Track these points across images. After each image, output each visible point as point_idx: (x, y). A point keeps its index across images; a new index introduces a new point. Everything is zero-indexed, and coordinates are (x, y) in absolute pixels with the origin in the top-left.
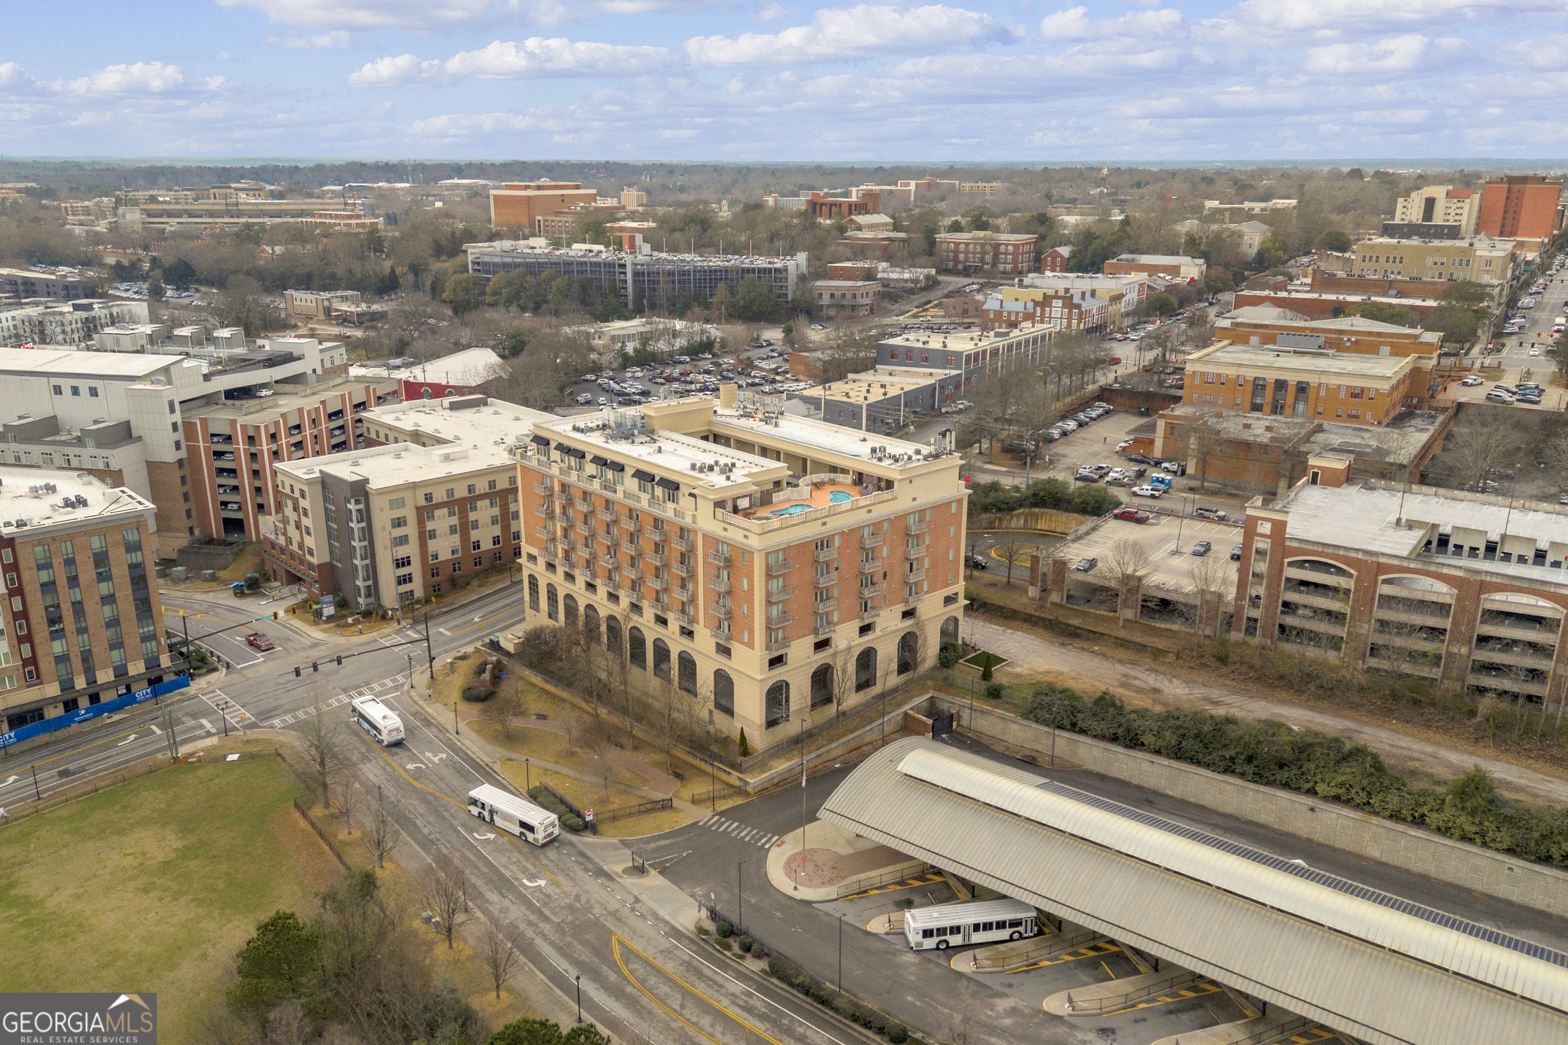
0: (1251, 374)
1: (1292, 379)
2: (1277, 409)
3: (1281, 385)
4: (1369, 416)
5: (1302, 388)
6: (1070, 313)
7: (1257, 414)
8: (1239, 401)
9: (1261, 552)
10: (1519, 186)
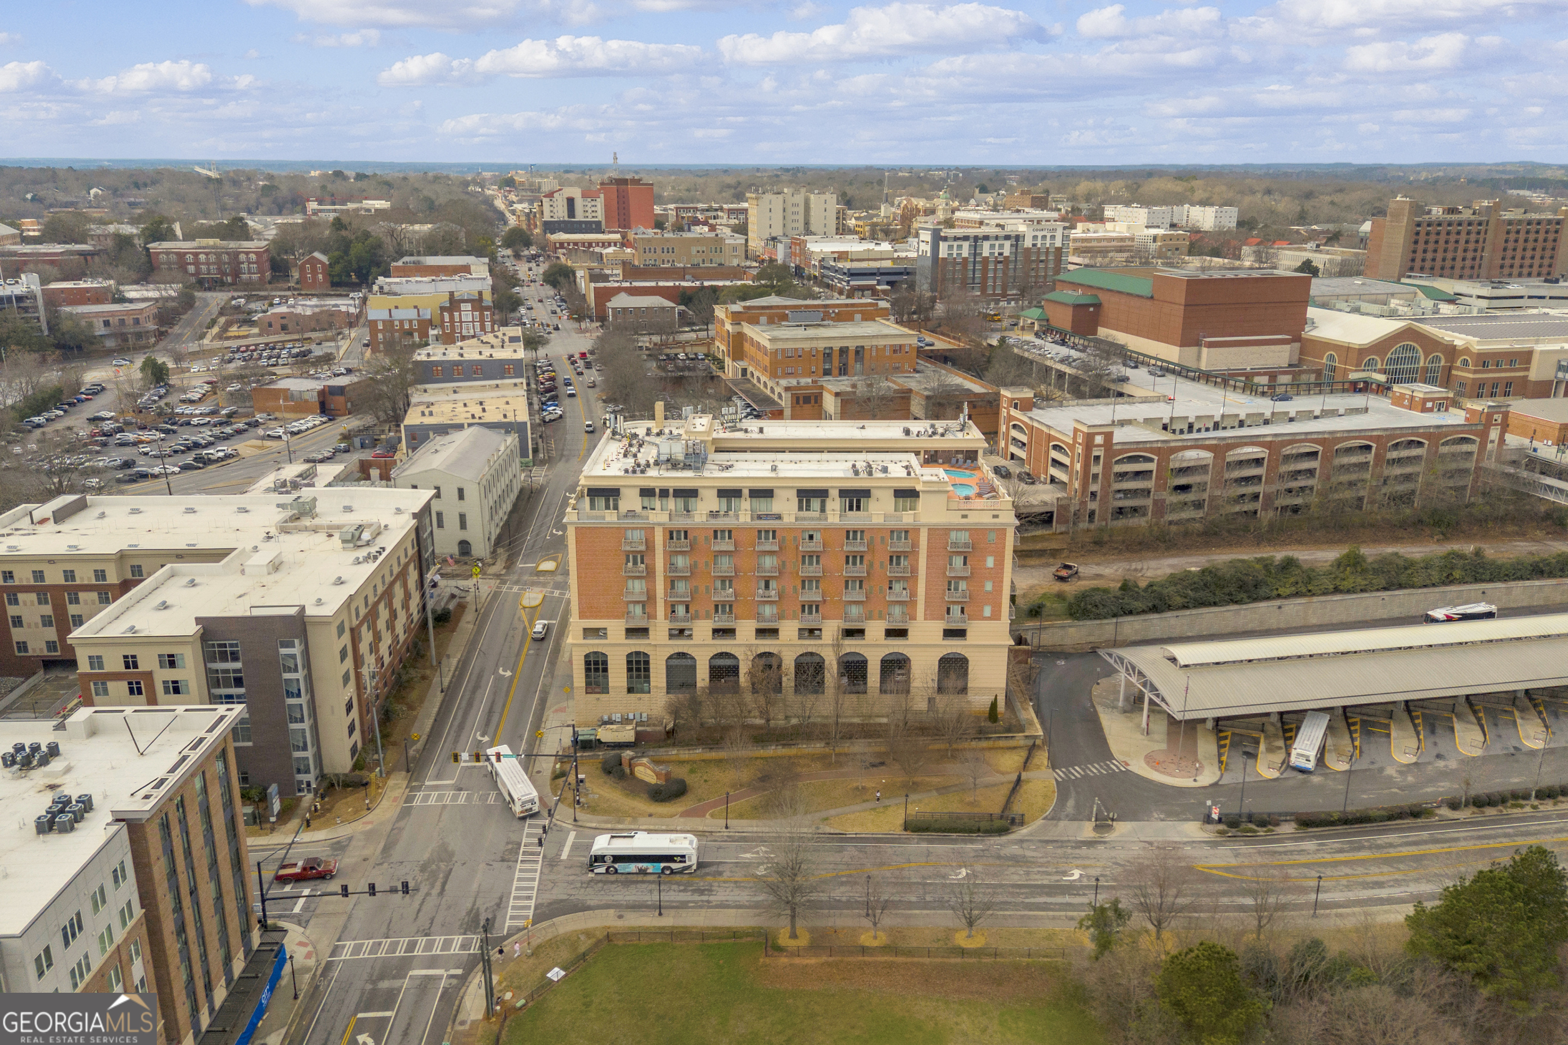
0: (821, 345)
1: (852, 345)
2: (843, 371)
3: (843, 351)
4: (906, 366)
5: (859, 351)
6: (482, 316)
7: (827, 378)
8: (813, 369)
9: (1097, 458)
10: (623, 187)
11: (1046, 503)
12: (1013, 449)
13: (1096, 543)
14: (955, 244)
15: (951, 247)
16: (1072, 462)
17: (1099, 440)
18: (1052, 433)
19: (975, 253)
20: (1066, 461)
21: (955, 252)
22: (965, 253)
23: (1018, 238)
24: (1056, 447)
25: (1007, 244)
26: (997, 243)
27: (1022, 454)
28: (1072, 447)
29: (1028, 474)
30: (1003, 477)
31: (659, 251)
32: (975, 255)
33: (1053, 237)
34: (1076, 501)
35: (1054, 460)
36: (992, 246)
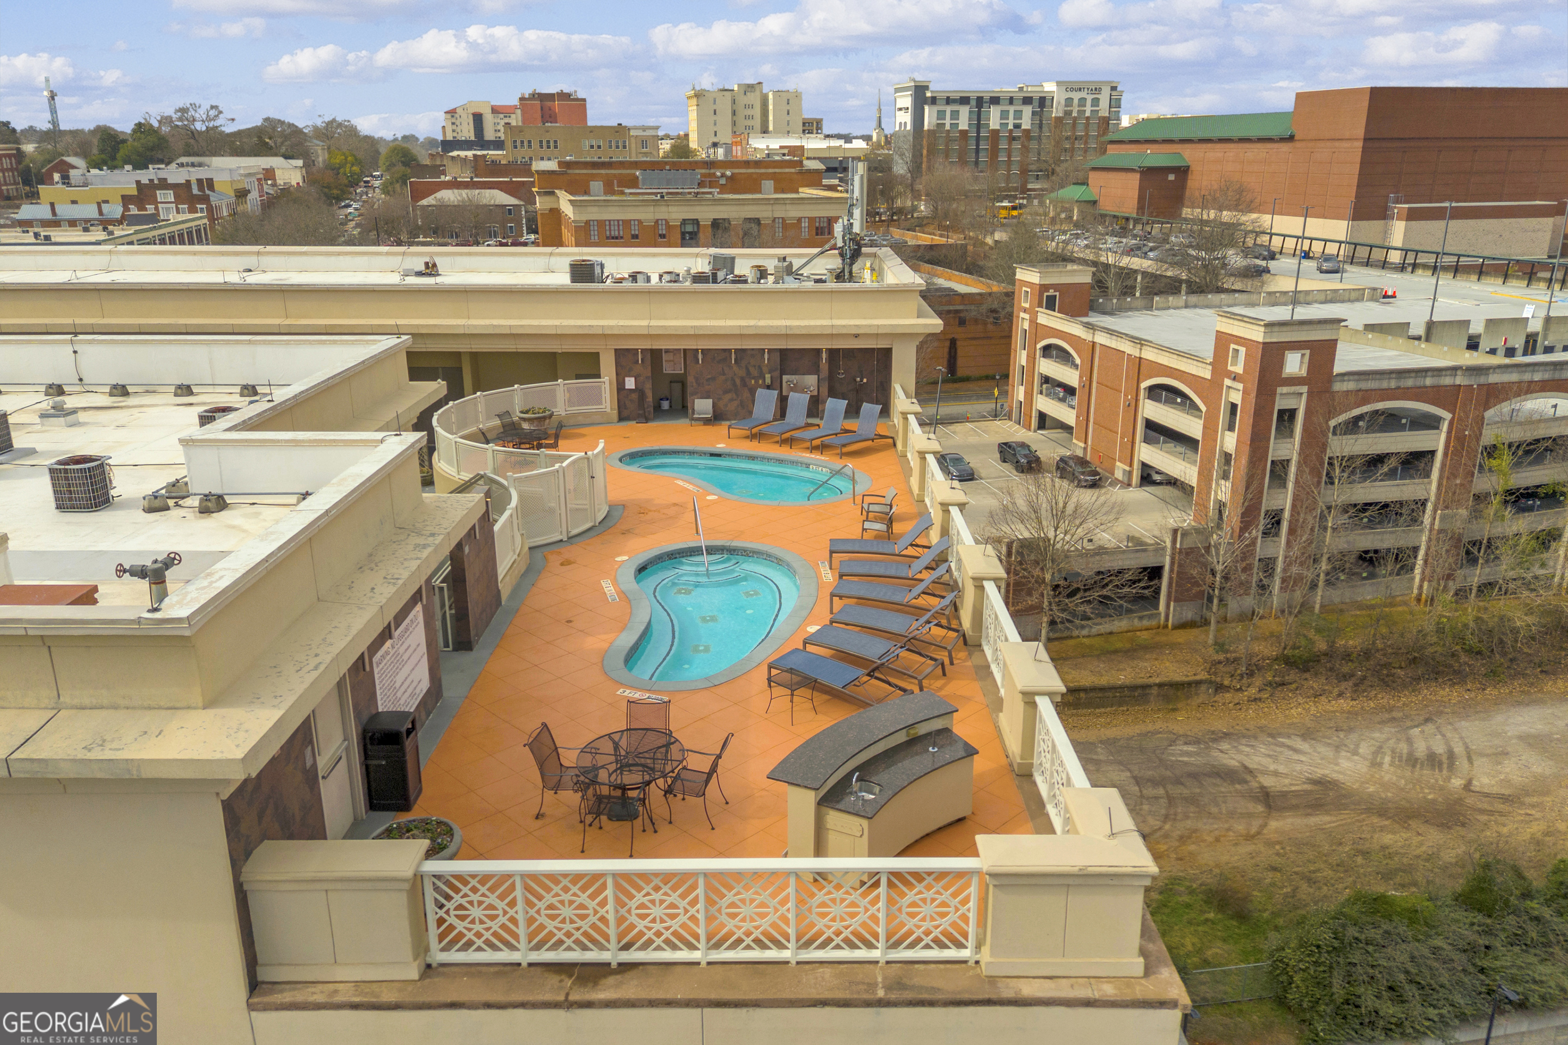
0: (676, 215)
1: (736, 215)
3: (720, 228)
5: (751, 229)
6: (193, 211)
9: (1287, 416)
10: (549, 104)
11: (1137, 544)
12: (1044, 404)
13: (1289, 662)
14: (949, 109)
15: (941, 115)
16: (1210, 429)
17: (1294, 364)
18: (1149, 354)
19: (978, 121)
20: (1192, 426)
21: (948, 122)
22: (963, 124)
23: (1043, 102)
24: (1155, 392)
25: (1027, 111)
26: (1012, 109)
27: (1067, 414)
28: (1211, 388)
29: (1082, 462)
30: (1021, 469)
31: (535, 145)
32: (979, 126)
33: (1096, 102)
34: (1222, 538)
35: (1151, 425)
36: (1004, 115)
